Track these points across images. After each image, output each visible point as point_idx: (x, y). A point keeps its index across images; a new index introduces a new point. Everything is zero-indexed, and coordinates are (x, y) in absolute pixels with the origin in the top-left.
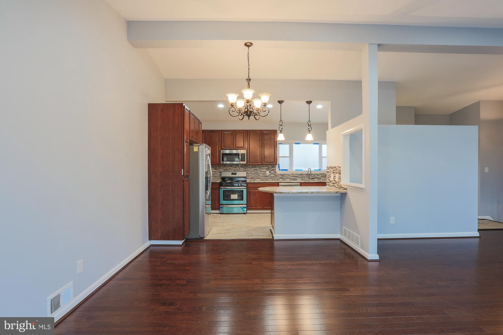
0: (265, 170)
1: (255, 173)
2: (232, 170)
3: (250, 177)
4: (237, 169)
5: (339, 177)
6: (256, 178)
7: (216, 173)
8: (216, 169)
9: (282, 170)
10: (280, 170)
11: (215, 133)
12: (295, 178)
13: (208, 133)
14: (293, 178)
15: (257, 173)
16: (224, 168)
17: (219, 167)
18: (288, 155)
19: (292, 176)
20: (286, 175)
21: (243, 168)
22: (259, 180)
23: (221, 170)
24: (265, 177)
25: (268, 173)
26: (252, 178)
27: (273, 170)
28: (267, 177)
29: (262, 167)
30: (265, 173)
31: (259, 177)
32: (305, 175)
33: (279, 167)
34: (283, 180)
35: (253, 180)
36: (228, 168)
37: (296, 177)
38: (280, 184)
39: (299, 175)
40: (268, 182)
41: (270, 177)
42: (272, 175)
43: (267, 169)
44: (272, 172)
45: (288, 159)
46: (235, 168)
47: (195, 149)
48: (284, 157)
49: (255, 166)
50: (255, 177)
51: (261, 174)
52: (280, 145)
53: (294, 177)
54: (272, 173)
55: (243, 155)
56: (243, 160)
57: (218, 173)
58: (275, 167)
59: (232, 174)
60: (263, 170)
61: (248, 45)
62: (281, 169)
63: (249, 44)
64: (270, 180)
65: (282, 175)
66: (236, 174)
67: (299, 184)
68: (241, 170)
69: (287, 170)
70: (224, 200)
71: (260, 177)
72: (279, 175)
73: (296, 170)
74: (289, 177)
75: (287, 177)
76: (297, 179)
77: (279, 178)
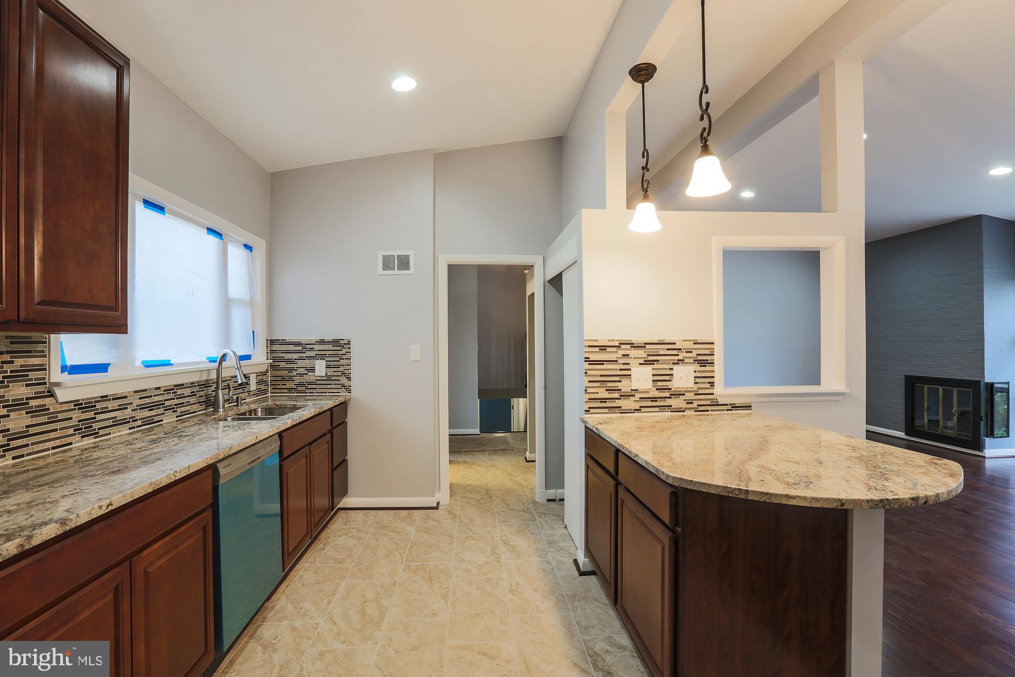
5: (698, 375)
10: (67, 370)
12: (153, 413)
14: (146, 413)
19: (142, 408)
20: (111, 405)
32: (187, 392)
37: (157, 406)
39: (163, 392)
53: (150, 407)
62: (71, 361)
69: (102, 368)
72: (72, 406)
73: (147, 366)
74: (128, 413)
75: (112, 415)
76: (161, 417)
77: (71, 431)
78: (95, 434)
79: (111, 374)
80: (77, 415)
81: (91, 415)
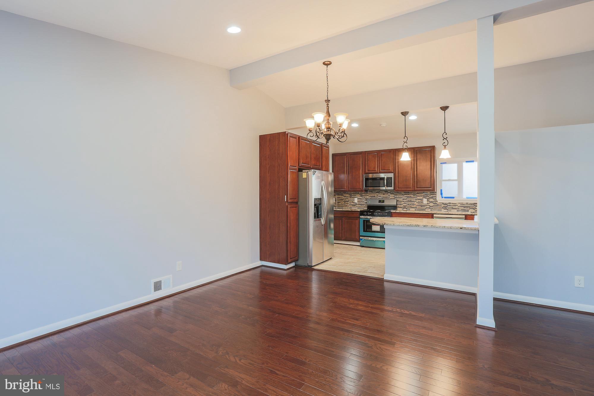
0: (421, 198)
1: (408, 201)
2: (380, 197)
3: (402, 206)
4: (386, 196)
6: (410, 207)
7: (362, 200)
8: (362, 196)
9: (445, 198)
10: (442, 197)
11: (358, 155)
12: (465, 208)
13: (351, 156)
14: (463, 208)
15: (411, 201)
16: (371, 194)
17: (365, 194)
18: (456, 178)
19: (461, 206)
20: (451, 205)
21: (393, 195)
22: (414, 209)
23: (368, 197)
24: (422, 206)
25: (425, 201)
26: (405, 207)
27: (432, 198)
28: (424, 206)
29: (418, 193)
30: (421, 201)
31: (412, 206)
33: (441, 194)
34: (446, 210)
35: (406, 209)
36: (375, 194)
37: (467, 207)
38: (435, 215)
39: (471, 204)
40: (426, 212)
41: (428, 206)
42: (431, 204)
43: (425, 197)
44: (431, 200)
45: (456, 182)
46: (384, 194)
47: (304, 175)
48: (449, 180)
49: (409, 193)
50: (408, 206)
51: (416, 202)
52: (444, 165)
53: (464, 207)
54: (431, 202)
55: (389, 179)
56: (389, 185)
57: (364, 200)
58: (435, 193)
59: (380, 201)
60: (418, 198)
61: (327, 64)
62: (444, 196)
63: (329, 63)
64: (428, 210)
65: (446, 204)
66: (383, 202)
67: (464, 216)
68: (391, 197)
69: (453, 198)
70: (364, 231)
71: (415, 206)
72: (442, 204)
73: (467, 198)
74: (457, 207)
75: (452, 207)
76: (468, 210)
77: (442, 208)
78: (448, 210)
79: (455, 199)
80: (443, 205)
81: (446, 206)
